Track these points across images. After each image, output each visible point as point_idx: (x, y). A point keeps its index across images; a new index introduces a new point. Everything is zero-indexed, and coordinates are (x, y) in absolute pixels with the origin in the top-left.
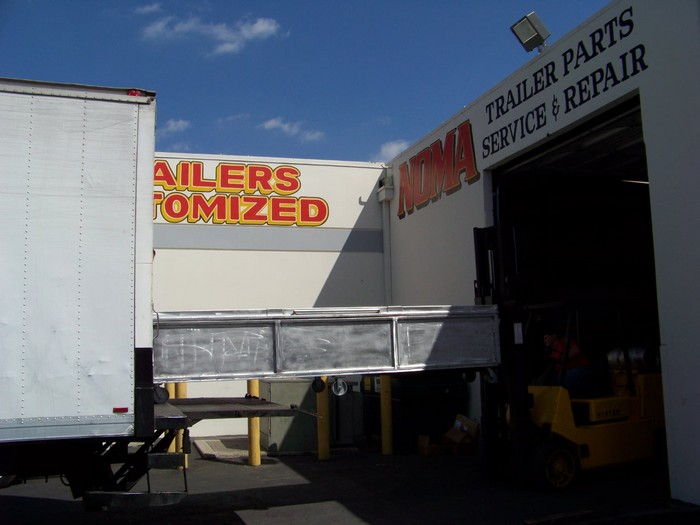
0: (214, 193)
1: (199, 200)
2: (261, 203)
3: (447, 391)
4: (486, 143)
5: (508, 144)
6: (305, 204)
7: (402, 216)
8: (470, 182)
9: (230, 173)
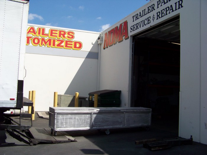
0: (48, 38)
1: (43, 40)
2: (62, 42)
3: (114, 102)
4: (132, 28)
5: (138, 28)
6: (76, 43)
7: (104, 49)
8: (126, 39)
9: (53, 32)
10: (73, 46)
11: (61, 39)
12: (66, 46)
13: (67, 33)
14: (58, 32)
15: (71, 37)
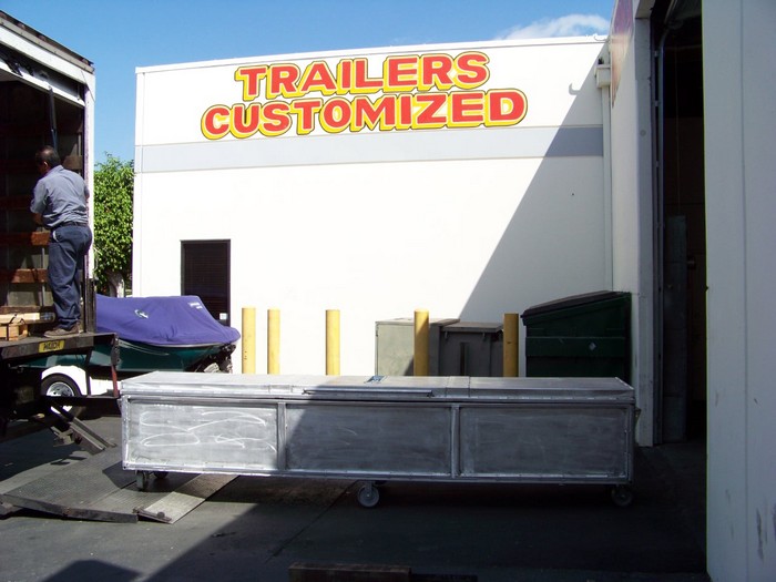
0: (381, 93)
1: (363, 105)
2: (439, 101)
6: (496, 99)
9: (401, 67)
10: (486, 112)
11: (434, 89)
12: (457, 117)
13: (455, 65)
14: (419, 66)
15: (473, 74)
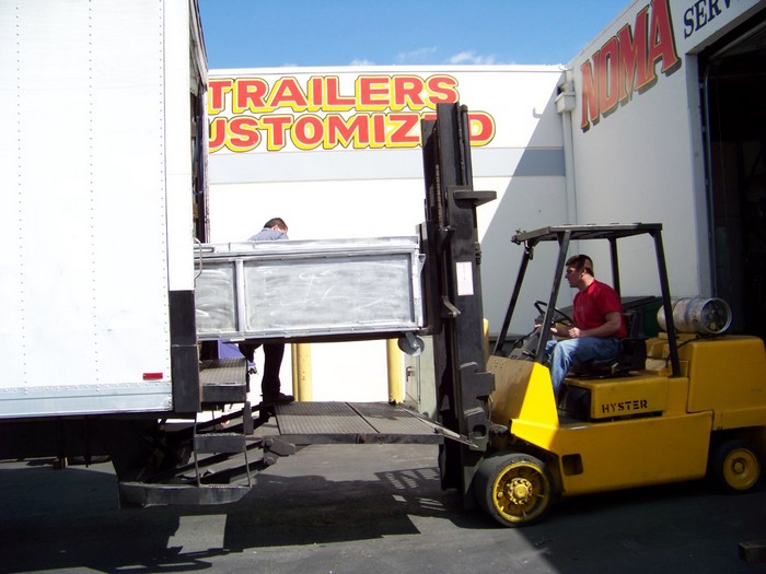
0: (353, 112)
1: (335, 122)
2: (411, 121)
4: (689, 16)
5: (718, 12)
7: (585, 129)
8: (668, 73)
9: (373, 86)
11: (407, 109)
13: (426, 86)
14: (391, 86)
15: (443, 96)
